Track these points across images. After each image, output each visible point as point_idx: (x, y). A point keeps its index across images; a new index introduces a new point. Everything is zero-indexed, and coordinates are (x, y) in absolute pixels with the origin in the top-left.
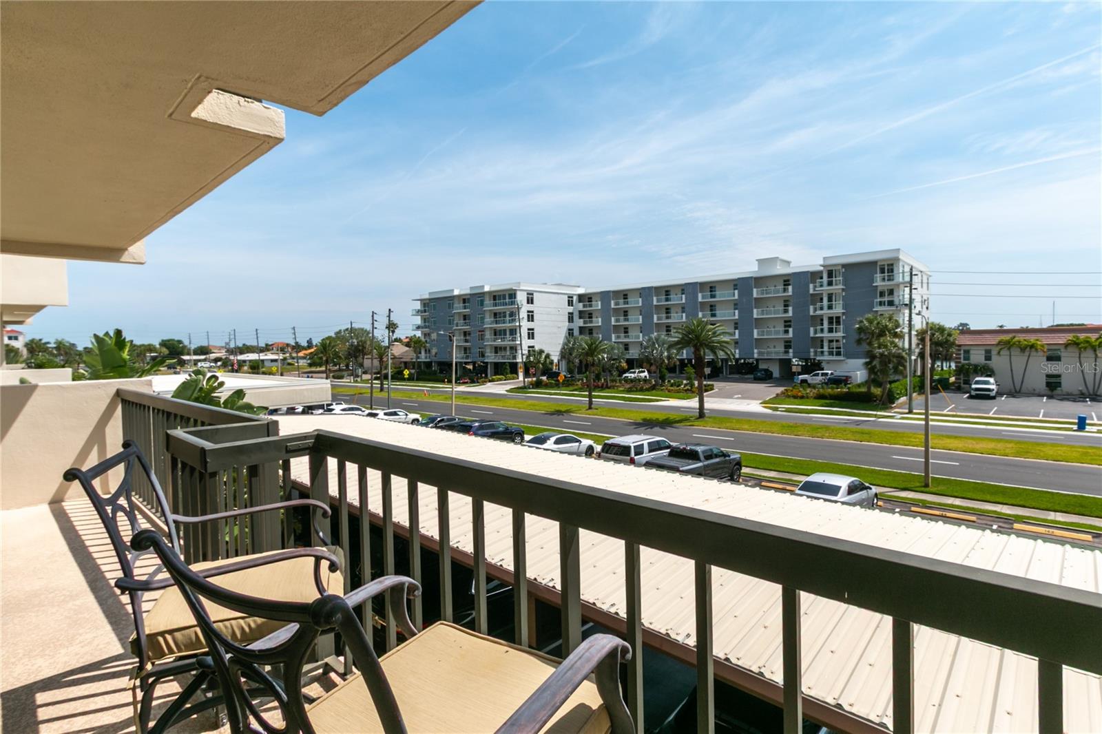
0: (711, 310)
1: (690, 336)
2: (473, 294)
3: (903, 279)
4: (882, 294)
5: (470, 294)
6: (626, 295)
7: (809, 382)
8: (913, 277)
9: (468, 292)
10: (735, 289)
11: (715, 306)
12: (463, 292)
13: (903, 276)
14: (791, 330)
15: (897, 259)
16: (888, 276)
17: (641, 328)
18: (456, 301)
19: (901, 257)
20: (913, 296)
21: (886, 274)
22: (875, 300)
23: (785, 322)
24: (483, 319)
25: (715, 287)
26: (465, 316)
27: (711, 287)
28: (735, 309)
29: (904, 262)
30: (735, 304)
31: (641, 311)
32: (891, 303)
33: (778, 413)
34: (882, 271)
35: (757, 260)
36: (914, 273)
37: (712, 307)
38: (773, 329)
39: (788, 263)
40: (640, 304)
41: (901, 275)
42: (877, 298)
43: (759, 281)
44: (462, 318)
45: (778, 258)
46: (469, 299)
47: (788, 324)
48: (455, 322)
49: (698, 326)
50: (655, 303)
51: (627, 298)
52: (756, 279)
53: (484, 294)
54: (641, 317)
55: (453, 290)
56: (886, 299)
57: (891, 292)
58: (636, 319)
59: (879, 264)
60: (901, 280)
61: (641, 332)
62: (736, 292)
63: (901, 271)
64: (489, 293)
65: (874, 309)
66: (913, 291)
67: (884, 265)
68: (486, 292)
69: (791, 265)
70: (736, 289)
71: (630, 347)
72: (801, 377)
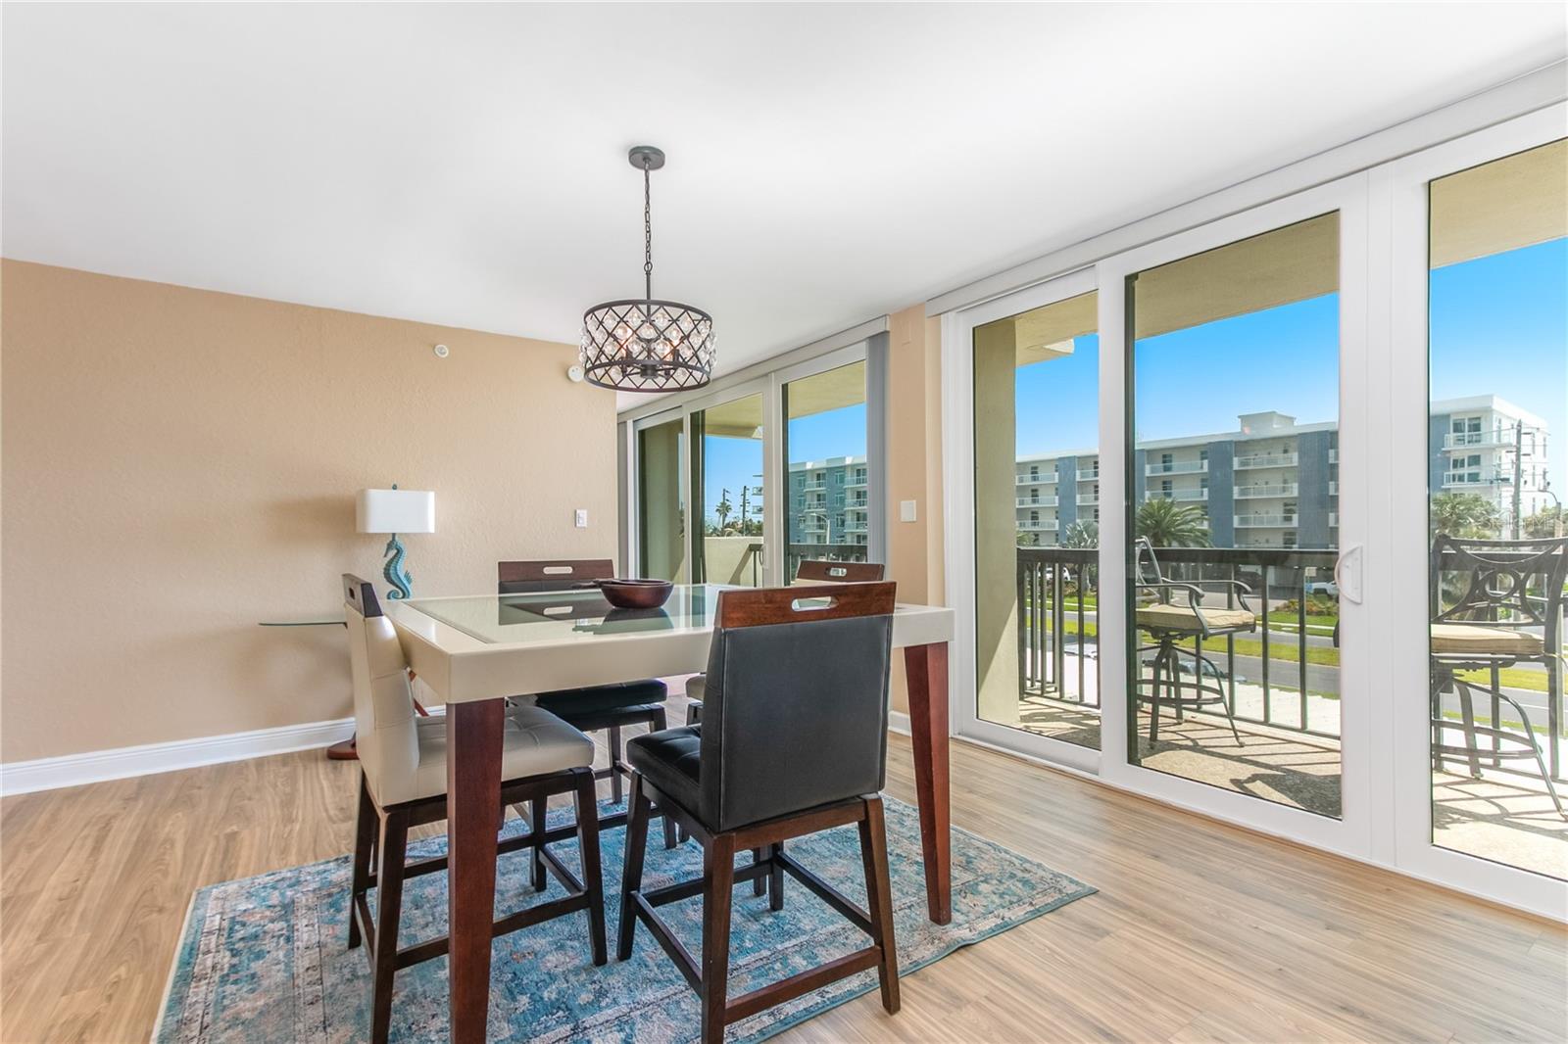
0: (1165, 488)
1: (1148, 522)
2: (831, 469)
3: (1499, 440)
4: (1458, 463)
5: (827, 469)
6: (1036, 468)
7: (1328, 592)
8: (1523, 436)
9: (824, 465)
10: (1203, 459)
11: (1170, 482)
12: (817, 466)
13: (1499, 436)
14: (1295, 517)
15: (1489, 411)
16: (1469, 436)
17: (1057, 512)
18: (808, 476)
19: (1494, 407)
20: (1522, 467)
21: (1466, 433)
22: (1445, 473)
23: (1286, 505)
24: (842, 500)
25: (1171, 456)
26: (819, 496)
27: (1164, 456)
28: (1203, 487)
29: (1501, 413)
30: (1203, 480)
31: (1057, 489)
32: (1474, 478)
33: (1282, 633)
34: (1458, 428)
35: (1239, 417)
36: (1523, 431)
37: (1166, 485)
38: (1265, 515)
39: (1292, 419)
40: (1057, 481)
41: (1495, 434)
42: (1449, 470)
43: (1241, 446)
44: (815, 498)
45: (1274, 412)
46: (824, 474)
47: (1289, 508)
48: (807, 503)
49: (1159, 509)
50: (1078, 479)
51: (1036, 473)
52: (1238, 443)
53: (844, 468)
54: (1057, 497)
55: (805, 463)
56: (1466, 471)
57: (1475, 460)
58: (1049, 500)
59: (1453, 418)
60: (1495, 441)
61: (1057, 518)
62: (1206, 462)
63: (1495, 428)
64: (852, 466)
65: (1443, 487)
66: (1523, 458)
67: (1464, 419)
68: (849, 466)
69: (1295, 424)
70: (1206, 458)
71: (1041, 538)
72: (1316, 585)
